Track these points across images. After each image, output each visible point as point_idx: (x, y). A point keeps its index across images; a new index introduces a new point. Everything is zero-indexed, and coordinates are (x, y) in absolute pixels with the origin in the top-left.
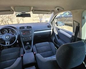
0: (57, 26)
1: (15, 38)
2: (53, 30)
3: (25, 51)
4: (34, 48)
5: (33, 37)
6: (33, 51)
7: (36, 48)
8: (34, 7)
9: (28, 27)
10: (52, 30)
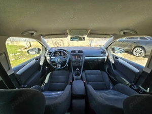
0: (114, 52)
1: (66, 61)
2: (108, 57)
3: (74, 76)
4: (84, 75)
5: (83, 63)
6: (82, 79)
7: (86, 75)
8: (91, 30)
9: (79, 51)
10: (106, 58)
